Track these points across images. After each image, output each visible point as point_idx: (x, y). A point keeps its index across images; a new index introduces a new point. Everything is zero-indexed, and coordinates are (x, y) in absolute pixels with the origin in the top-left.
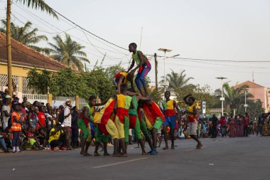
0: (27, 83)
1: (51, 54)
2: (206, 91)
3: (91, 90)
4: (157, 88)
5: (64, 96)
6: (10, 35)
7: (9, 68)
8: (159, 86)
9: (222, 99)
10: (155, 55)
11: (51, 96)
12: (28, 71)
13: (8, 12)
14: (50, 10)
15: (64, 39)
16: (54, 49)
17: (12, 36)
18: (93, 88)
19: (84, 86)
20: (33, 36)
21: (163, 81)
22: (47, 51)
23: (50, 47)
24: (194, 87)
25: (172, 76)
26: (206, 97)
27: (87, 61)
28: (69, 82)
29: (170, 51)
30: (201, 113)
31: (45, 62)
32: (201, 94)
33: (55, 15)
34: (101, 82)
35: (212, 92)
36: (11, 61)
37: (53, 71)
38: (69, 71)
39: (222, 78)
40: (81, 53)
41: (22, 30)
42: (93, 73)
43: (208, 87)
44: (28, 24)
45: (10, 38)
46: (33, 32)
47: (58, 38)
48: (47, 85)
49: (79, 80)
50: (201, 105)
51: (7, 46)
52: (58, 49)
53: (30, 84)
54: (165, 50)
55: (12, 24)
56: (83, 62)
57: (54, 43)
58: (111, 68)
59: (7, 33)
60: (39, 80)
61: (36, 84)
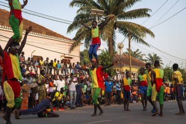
7: (130, 68)
12: (138, 69)
13: (129, 46)
14: (146, 44)
15: (152, 55)
16: (148, 59)
17: (132, 55)
22: (146, 61)
23: (146, 59)
27: (163, 64)
33: (149, 46)
34: (169, 73)
36: (131, 65)
41: (135, 53)
42: (166, 69)
44: (138, 50)
45: (130, 56)
46: (139, 53)
47: (150, 55)
51: (129, 60)
52: (150, 60)
55: (131, 50)
57: (148, 57)
59: (129, 54)
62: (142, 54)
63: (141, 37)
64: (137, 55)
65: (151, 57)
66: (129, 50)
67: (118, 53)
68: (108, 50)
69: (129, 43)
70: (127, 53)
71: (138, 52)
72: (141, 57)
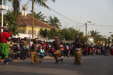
0: (39, 34)
1: (48, 23)
2: (105, 37)
3: (62, 36)
4: (86, 36)
5: (52, 38)
6: (33, 16)
7: (33, 28)
8: (87, 35)
9: (111, 40)
10: (86, 24)
11: (47, 38)
13: (33, 8)
15: (53, 18)
16: (49, 21)
17: (35, 16)
18: (63, 35)
19: (60, 35)
20: (42, 16)
21: (89, 33)
22: (47, 22)
23: (47, 21)
24: (100, 36)
25: (92, 32)
26: (105, 39)
27: (61, 26)
28: (54, 33)
29: (91, 22)
30: (103, 45)
31: (45, 26)
32: (103, 38)
33: (49, 9)
34: (66, 34)
35: (107, 38)
36: (33, 25)
37: (48, 29)
38: (54, 29)
39: (111, 33)
40: (59, 23)
41: (38, 15)
42: (63, 30)
43: (105, 36)
44: (40, 13)
45: (33, 17)
47: (50, 17)
48: (46, 34)
49: (58, 33)
50: (103, 42)
51: (32, 20)
52: (50, 21)
53: (40, 34)
54: (90, 22)
55: (34, 12)
56: (59, 26)
57: (49, 19)
58: (70, 28)
59: (32, 15)
60: (43, 32)
61: (42, 34)
62: (43, 16)
63: (44, 1)
64: (39, 17)
65: (51, 19)
66: (32, 11)
67: (23, 14)
68: (13, 11)
69: (33, 5)
70: (30, 14)
71: (41, 14)
72: (43, 19)
